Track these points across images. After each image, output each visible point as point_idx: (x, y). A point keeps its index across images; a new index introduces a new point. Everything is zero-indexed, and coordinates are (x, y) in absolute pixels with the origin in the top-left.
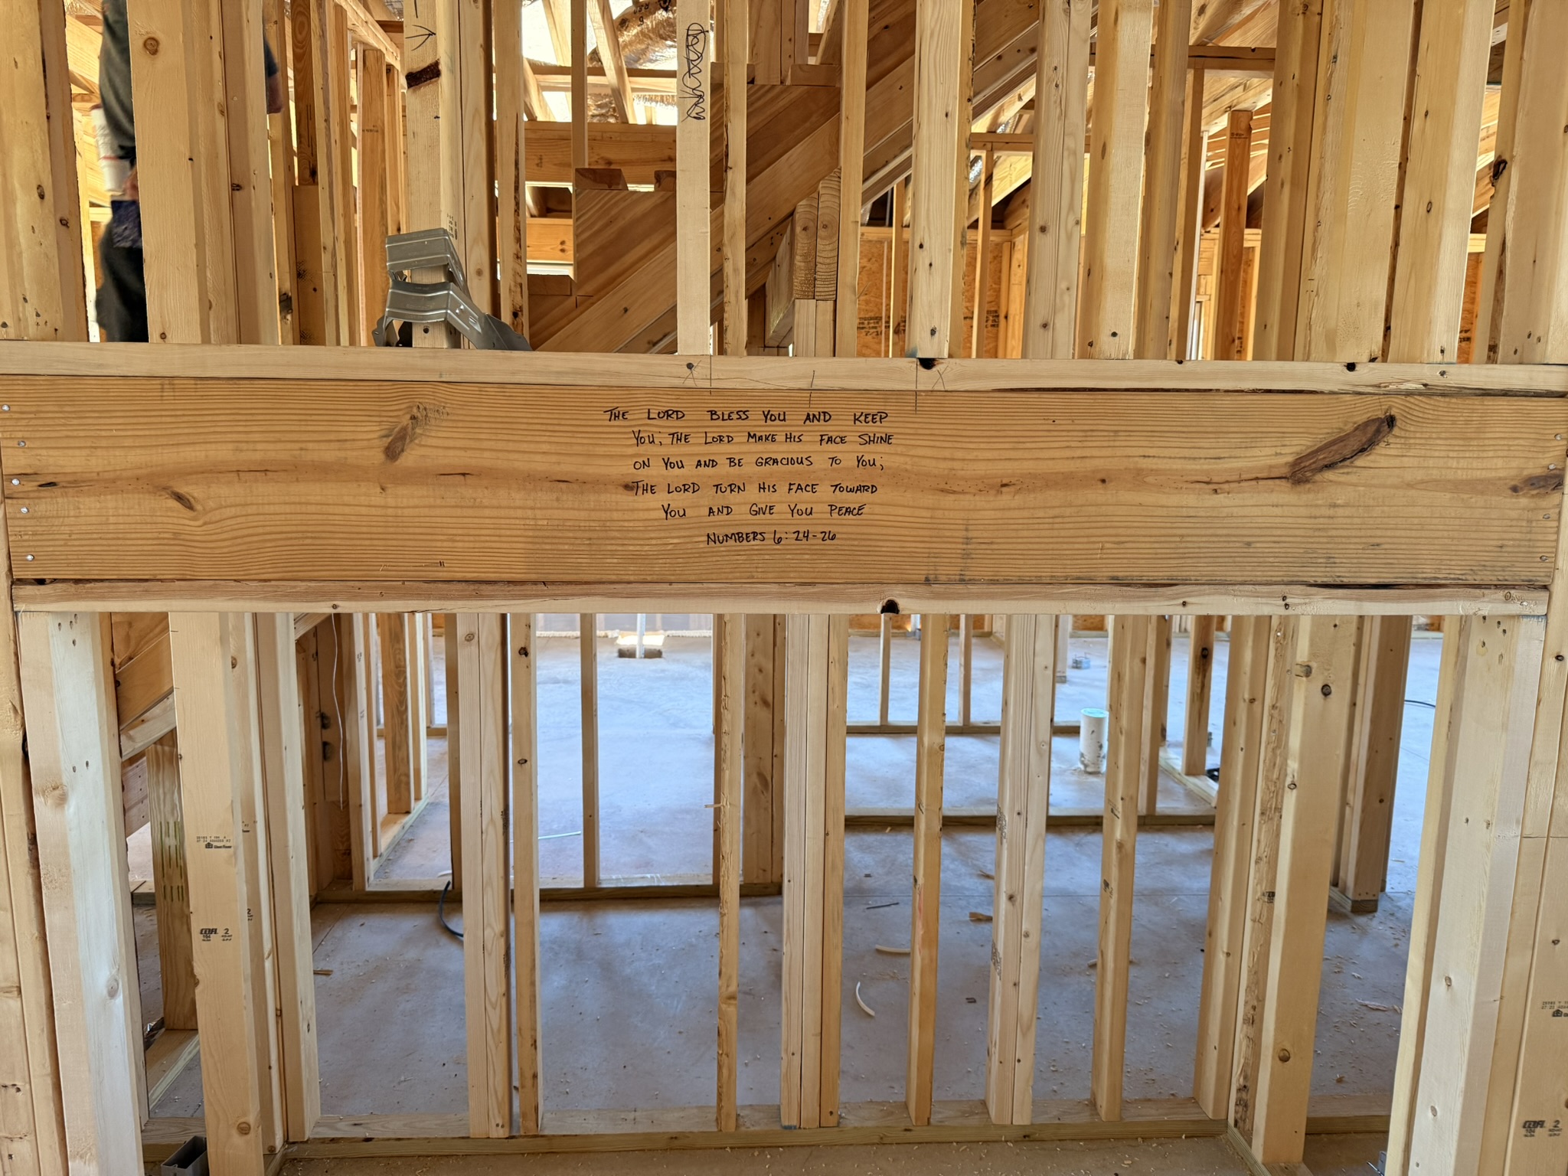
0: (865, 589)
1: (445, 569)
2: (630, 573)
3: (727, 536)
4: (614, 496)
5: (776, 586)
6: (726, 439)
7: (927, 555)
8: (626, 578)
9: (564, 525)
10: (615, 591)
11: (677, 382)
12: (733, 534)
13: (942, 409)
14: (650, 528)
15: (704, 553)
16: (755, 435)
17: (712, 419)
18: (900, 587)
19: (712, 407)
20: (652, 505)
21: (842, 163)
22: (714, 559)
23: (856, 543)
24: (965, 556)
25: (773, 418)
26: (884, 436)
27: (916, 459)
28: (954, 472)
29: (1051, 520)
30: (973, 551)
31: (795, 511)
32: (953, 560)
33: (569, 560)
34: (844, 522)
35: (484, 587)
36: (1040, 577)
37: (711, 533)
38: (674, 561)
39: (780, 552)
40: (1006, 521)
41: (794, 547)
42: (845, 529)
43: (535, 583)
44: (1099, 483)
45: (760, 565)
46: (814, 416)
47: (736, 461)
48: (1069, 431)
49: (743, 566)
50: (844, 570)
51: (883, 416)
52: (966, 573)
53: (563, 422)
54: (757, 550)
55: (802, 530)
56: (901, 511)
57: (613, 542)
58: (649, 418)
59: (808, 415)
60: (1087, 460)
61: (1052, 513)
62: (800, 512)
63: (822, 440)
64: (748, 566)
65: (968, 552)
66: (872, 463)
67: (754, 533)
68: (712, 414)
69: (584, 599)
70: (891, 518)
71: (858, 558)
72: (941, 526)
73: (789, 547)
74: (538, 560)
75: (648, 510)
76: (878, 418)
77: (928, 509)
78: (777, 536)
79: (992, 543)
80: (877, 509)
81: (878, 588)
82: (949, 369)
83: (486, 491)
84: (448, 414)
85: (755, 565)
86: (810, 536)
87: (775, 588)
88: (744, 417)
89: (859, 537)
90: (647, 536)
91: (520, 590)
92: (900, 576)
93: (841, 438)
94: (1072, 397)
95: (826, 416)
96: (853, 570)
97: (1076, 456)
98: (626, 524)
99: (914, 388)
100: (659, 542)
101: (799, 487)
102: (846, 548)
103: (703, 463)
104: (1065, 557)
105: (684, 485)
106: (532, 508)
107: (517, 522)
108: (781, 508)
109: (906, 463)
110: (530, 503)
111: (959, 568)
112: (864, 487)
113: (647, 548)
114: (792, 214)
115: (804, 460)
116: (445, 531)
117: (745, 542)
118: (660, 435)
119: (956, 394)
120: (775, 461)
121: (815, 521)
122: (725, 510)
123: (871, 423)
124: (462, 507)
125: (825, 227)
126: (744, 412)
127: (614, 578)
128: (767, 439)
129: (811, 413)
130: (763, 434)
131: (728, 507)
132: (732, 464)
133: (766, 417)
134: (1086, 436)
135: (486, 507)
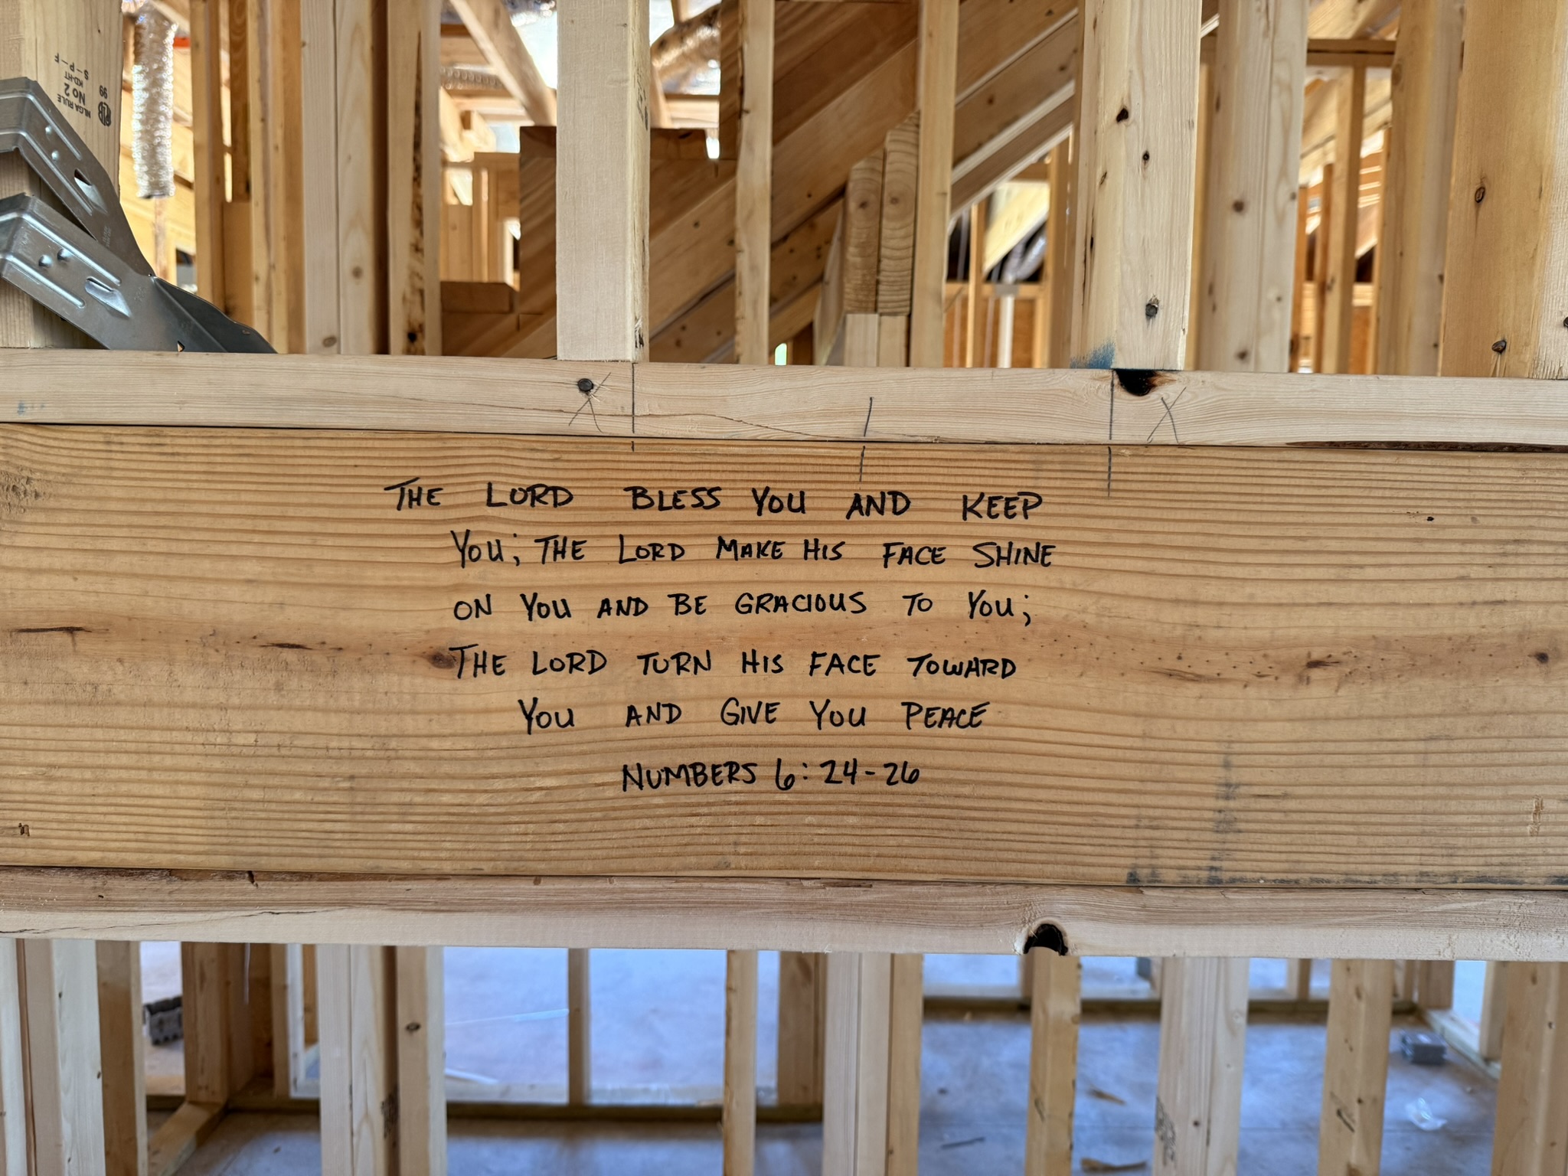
0: (986, 898)
1: (30, 841)
2: (443, 855)
3: (668, 770)
4: (407, 680)
5: (781, 887)
6: (667, 552)
7: (1133, 822)
8: (433, 866)
9: (292, 747)
10: (409, 896)
11: (557, 423)
12: (682, 767)
13: (1171, 487)
14: (490, 753)
15: (614, 809)
16: (734, 542)
17: (635, 506)
18: (1070, 894)
19: (636, 479)
20: (496, 700)
22: (638, 823)
23: (966, 790)
24: (1222, 827)
25: (776, 504)
26: (1032, 548)
27: (1106, 602)
28: (1197, 632)
29: (1421, 746)
30: (1242, 816)
31: (826, 715)
32: (1194, 836)
33: (304, 826)
34: (939, 742)
35: (115, 883)
36: (1395, 875)
37: (631, 763)
38: (546, 828)
39: (790, 809)
40: (1317, 746)
41: (821, 798)
42: (939, 759)
43: (229, 875)
44: (1533, 662)
45: (743, 839)
46: (870, 500)
47: (692, 602)
48: (1464, 542)
49: (703, 839)
50: (939, 852)
51: (1031, 502)
52: (1225, 864)
53: (291, 512)
54: (737, 803)
55: (840, 758)
56: (1071, 720)
57: (405, 784)
58: (490, 503)
59: (857, 498)
60: (1506, 609)
61: (1424, 728)
62: (837, 718)
63: (887, 556)
64: (716, 839)
65: (1229, 816)
66: (1003, 608)
67: (730, 764)
68: (635, 496)
69: (341, 913)
70: (1048, 735)
71: (971, 825)
72: (1167, 756)
73: (810, 798)
74: (235, 823)
75: (487, 711)
76: (1019, 507)
77: (1137, 715)
78: (785, 772)
79: (1285, 796)
80: (1017, 715)
81: (1016, 895)
82: (1187, 395)
83: (119, 669)
84: (37, 495)
85: (732, 838)
86: (860, 772)
87: (775, 892)
88: (709, 501)
89: (972, 776)
90: (481, 771)
91: (195, 892)
92: (1069, 869)
93: (933, 551)
94: (1473, 463)
95: (898, 501)
96: (958, 853)
97: (1479, 598)
98: (435, 744)
99: (1102, 436)
100: (512, 784)
101: (836, 662)
102: (943, 802)
103: (614, 605)
104: (1452, 830)
105: (571, 656)
106: (222, 708)
107: (189, 737)
108: (794, 710)
109: (1084, 611)
110: (216, 696)
111: (1209, 854)
112: (985, 662)
113: (482, 799)
114: (841, 193)
115: (846, 600)
116: (30, 757)
117: (709, 786)
118: (516, 543)
119: (1205, 453)
120: (781, 603)
121: (871, 740)
122: (665, 713)
123: (1002, 519)
124: (67, 704)
125: (895, 201)
126: (710, 492)
127: (405, 866)
128: (761, 551)
129: (863, 495)
130: (753, 541)
131: (670, 706)
132: (682, 608)
133: (760, 503)
134: (1505, 554)
135: (118, 703)
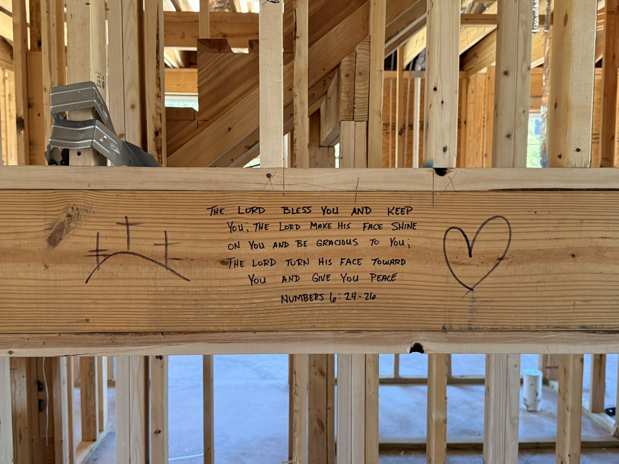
0: (398, 335)
1: (90, 324)
2: (225, 324)
3: (296, 297)
4: (213, 269)
5: (332, 333)
6: (295, 227)
7: (443, 310)
8: (222, 328)
9: (177, 291)
10: (214, 338)
11: (260, 187)
12: (300, 295)
13: (452, 204)
14: (239, 292)
15: (279, 309)
16: (316, 224)
17: (285, 213)
18: (424, 334)
19: (285, 204)
20: (241, 275)
21: (371, 33)
22: (286, 314)
23: (390, 301)
24: (472, 311)
25: (329, 212)
26: (410, 224)
27: (433, 240)
28: (462, 250)
29: (535, 285)
30: (478, 307)
31: (346, 278)
32: (463, 314)
33: (180, 316)
34: (382, 286)
35: (117, 337)
36: (529, 326)
37: (284, 294)
38: (257, 316)
39: (335, 308)
40: (501, 285)
41: (344, 305)
42: (382, 291)
43: (155, 333)
44: (571, 257)
45: (320, 318)
46: (359, 210)
47: (303, 243)
48: (546, 219)
49: (307, 318)
50: (382, 321)
51: (409, 209)
52: (473, 323)
53: (177, 217)
54: (318, 307)
55: (350, 292)
56: (423, 278)
57: (213, 302)
58: (239, 213)
59: (355, 209)
60: (561, 241)
61: (535, 279)
62: (349, 279)
63: (364, 227)
64: (311, 318)
65: (474, 308)
66: (401, 243)
67: (315, 294)
68: (285, 210)
69: (191, 344)
70: (416, 283)
71: (392, 312)
72: (454, 289)
73: (341, 305)
74: (157, 316)
75: (238, 279)
76: (405, 211)
77: (444, 276)
78: (333, 297)
79: (492, 301)
80: (406, 277)
81: (407, 334)
82: (457, 176)
83: (120, 267)
84: (94, 213)
85: (316, 318)
86: (357, 296)
87: (330, 335)
88: (308, 211)
89: (393, 297)
90: (237, 298)
91: (144, 339)
92: (424, 325)
93: (379, 225)
94: (548, 195)
95: (367, 210)
96: (388, 321)
97: (552, 237)
98: (222, 289)
99: (430, 189)
100: (246, 302)
101: (349, 261)
102: (383, 305)
103: (278, 244)
104: (547, 311)
105: (264, 261)
106: (154, 279)
107: (143, 289)
108: (335, 277)
109: (427, 243)
110: (152, 275)
111: (468, 320)
112: (396, 260)
113: (237, 306)
114: (338, 66)
115: (352, 241)
116: (90, 296)
117: (309, 301)
118: (247, 225)
119: (463, 193)
120: (331, 243)
121: (360, 286)
122: (294, 278)
123: (400, 215)
124: (103, 279)
125: (360, 74)
126: (308, 208)
127: (213, 328)
128: (324, 226)
129: (356, 208)
130: (322, 223)
131: (296, 276)
132: (300, 245)
133: (324, 211)
134: (560, 223)
135: (120, 279)
